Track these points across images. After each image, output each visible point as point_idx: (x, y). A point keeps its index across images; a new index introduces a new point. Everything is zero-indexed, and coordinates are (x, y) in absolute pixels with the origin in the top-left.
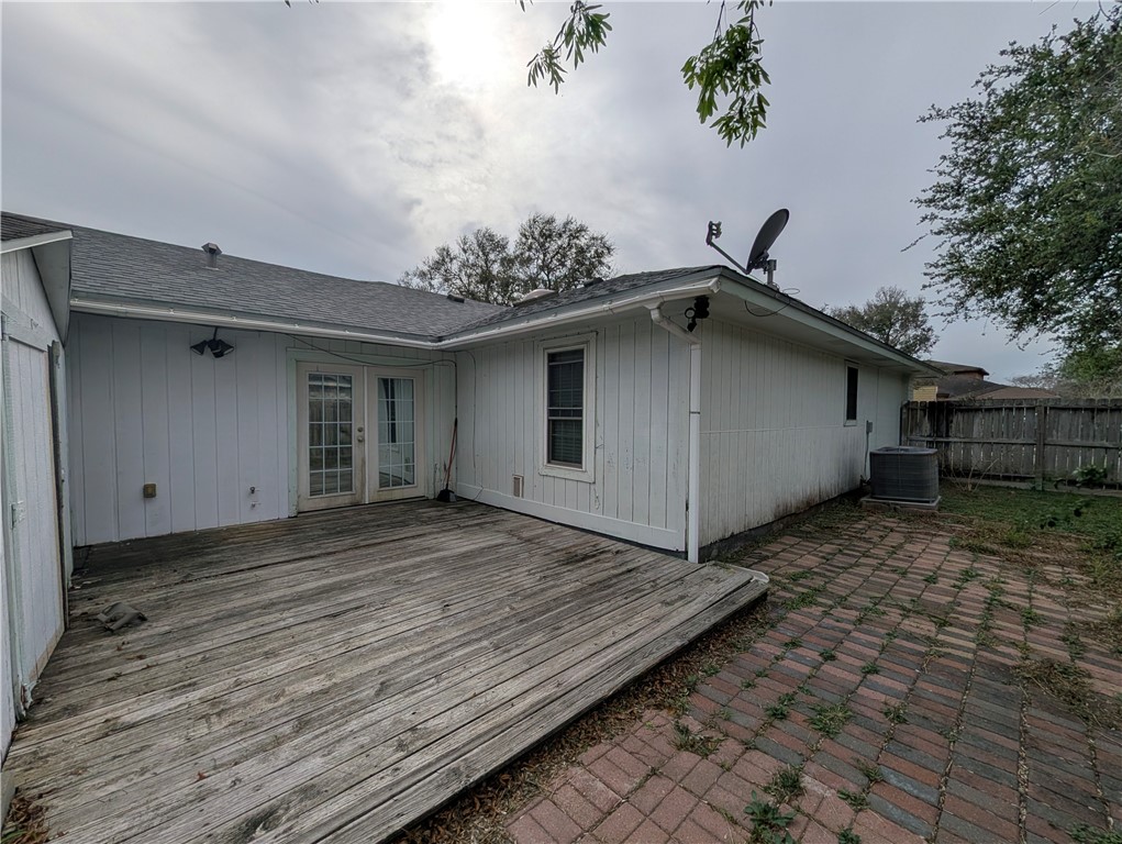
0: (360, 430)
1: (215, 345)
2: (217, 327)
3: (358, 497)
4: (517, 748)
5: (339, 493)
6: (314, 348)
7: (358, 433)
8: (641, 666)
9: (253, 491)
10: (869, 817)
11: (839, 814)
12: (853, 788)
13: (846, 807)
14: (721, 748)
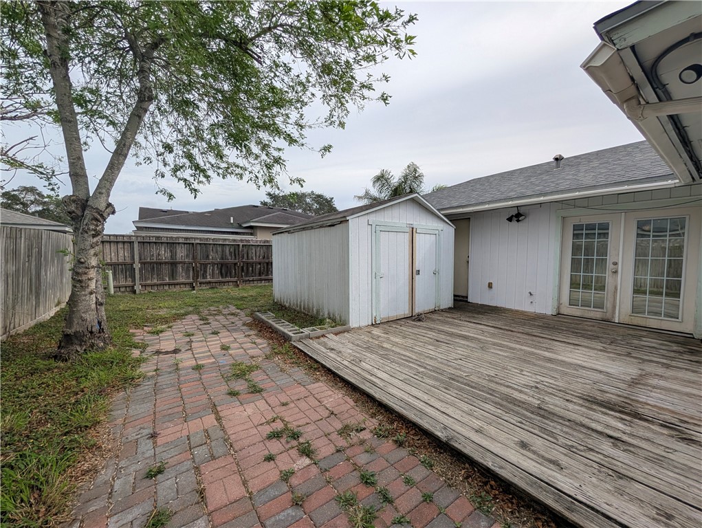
0: (615, 264)
1: (517, 216)
2: (517, 207)
3: (608, 316)
5: (592, 309)
6: (575, 206)
7: (612, 266)
9: (531, 294)
10: (274, 476)
11: (284, 463)
12: (294, 481)
13: (284, 468)
14: (342, 438)
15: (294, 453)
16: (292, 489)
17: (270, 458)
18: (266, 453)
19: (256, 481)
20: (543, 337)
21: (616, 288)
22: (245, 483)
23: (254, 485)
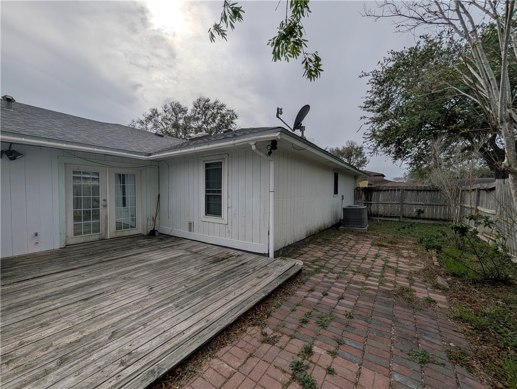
0: (105, 200)
1: (10, 153)
2: (11, 143)
4: (185, 355)
5: (92, 234)
6: (75, 156)
7: (103, 202)
8: (247, 307)
9: (36, 235)
10: (339, 360)
11: (326, 360)
12: (332, 349)
13: (330, 357)
14: (280, 340)
15: (314, 358)
16: (338, 348)
17: (330, 371)
18: (328, 377)
19: (351, 368)
20: (115, 259)
21: (106, 217)
22: (359, 374)
23: (355, 368)
